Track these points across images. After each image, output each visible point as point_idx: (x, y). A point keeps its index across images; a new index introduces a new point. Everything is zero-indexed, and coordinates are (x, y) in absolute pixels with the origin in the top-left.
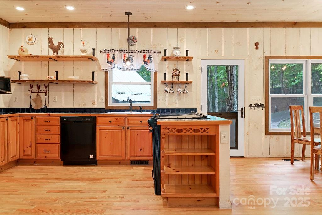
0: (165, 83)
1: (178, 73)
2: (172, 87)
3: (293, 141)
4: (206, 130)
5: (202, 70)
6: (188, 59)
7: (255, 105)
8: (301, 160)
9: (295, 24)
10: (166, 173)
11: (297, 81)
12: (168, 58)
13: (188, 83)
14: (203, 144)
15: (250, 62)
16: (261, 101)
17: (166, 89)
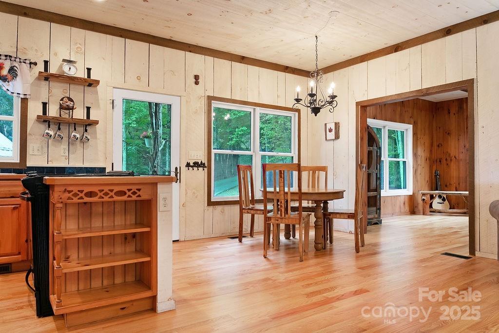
0: (44, 119)
1: (71, 105)
2: (59, 129)
3: (241, 210)
4: (137, 191)
5: (115, 105)
6: (90, 83)
7: (194, 163)
8: (250, 236)
9: (243, 59)
10: (65, 271)
11: (234, 139)
12: (53, 75)
13: (89, 125)
14: (128, 217)
15: (187, 101)
16: (202, 157)
17: (47, 131)
